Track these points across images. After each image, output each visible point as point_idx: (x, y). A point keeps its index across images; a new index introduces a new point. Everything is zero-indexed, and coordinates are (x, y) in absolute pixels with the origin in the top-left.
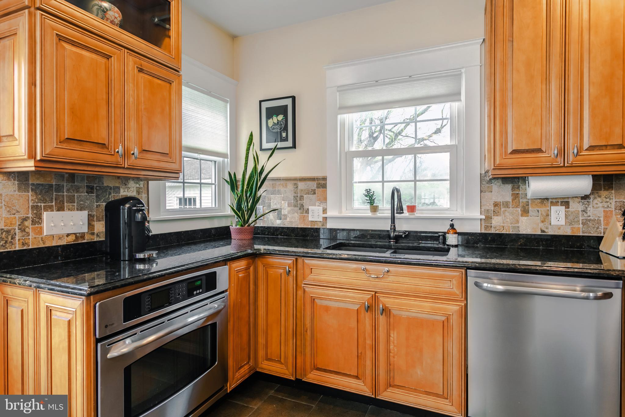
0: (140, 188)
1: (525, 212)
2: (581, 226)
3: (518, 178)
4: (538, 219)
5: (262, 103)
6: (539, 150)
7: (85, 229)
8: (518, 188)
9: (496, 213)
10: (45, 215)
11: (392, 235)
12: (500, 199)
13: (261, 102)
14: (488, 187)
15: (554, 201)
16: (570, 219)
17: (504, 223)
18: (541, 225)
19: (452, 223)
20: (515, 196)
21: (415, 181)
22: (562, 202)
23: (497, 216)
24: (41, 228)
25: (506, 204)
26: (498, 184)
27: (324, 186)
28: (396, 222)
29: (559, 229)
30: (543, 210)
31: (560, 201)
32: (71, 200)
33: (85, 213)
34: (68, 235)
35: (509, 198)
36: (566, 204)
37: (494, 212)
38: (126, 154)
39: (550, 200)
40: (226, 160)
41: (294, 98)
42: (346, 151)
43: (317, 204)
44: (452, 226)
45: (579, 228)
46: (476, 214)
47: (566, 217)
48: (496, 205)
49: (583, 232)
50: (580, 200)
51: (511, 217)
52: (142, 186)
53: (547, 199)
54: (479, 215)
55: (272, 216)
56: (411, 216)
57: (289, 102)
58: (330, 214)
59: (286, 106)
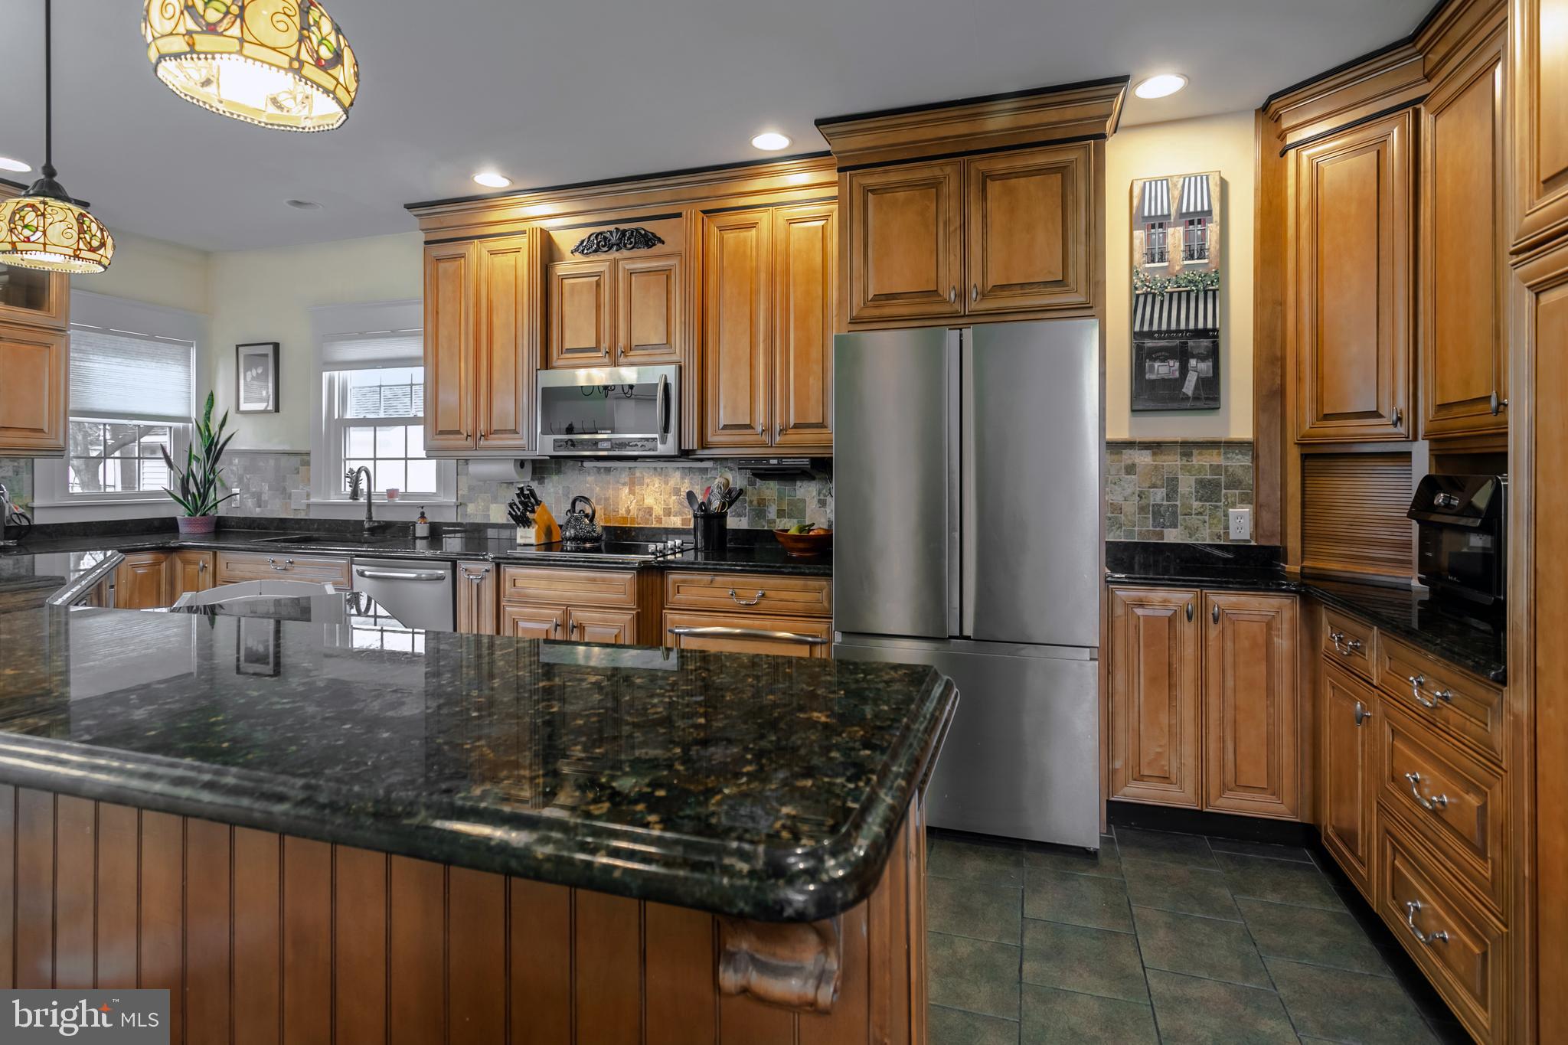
0: (22, 467)
5: (240, 349)
11: (367, 525)
12: (474, 483)
13: (238, 347)
19: (422, 511)
21: (406, 459)
27: (307, 463)
40: (191, 425)
41: (276, 347)
42: (336, 417)
43: (301, 487)
44: (423, 514)
52: (23, 464)
54: (455, 500)
55: (250, 503)
56: (390, 503)
57: (269, 350)
58: (313, 500)
59: (266, 355)
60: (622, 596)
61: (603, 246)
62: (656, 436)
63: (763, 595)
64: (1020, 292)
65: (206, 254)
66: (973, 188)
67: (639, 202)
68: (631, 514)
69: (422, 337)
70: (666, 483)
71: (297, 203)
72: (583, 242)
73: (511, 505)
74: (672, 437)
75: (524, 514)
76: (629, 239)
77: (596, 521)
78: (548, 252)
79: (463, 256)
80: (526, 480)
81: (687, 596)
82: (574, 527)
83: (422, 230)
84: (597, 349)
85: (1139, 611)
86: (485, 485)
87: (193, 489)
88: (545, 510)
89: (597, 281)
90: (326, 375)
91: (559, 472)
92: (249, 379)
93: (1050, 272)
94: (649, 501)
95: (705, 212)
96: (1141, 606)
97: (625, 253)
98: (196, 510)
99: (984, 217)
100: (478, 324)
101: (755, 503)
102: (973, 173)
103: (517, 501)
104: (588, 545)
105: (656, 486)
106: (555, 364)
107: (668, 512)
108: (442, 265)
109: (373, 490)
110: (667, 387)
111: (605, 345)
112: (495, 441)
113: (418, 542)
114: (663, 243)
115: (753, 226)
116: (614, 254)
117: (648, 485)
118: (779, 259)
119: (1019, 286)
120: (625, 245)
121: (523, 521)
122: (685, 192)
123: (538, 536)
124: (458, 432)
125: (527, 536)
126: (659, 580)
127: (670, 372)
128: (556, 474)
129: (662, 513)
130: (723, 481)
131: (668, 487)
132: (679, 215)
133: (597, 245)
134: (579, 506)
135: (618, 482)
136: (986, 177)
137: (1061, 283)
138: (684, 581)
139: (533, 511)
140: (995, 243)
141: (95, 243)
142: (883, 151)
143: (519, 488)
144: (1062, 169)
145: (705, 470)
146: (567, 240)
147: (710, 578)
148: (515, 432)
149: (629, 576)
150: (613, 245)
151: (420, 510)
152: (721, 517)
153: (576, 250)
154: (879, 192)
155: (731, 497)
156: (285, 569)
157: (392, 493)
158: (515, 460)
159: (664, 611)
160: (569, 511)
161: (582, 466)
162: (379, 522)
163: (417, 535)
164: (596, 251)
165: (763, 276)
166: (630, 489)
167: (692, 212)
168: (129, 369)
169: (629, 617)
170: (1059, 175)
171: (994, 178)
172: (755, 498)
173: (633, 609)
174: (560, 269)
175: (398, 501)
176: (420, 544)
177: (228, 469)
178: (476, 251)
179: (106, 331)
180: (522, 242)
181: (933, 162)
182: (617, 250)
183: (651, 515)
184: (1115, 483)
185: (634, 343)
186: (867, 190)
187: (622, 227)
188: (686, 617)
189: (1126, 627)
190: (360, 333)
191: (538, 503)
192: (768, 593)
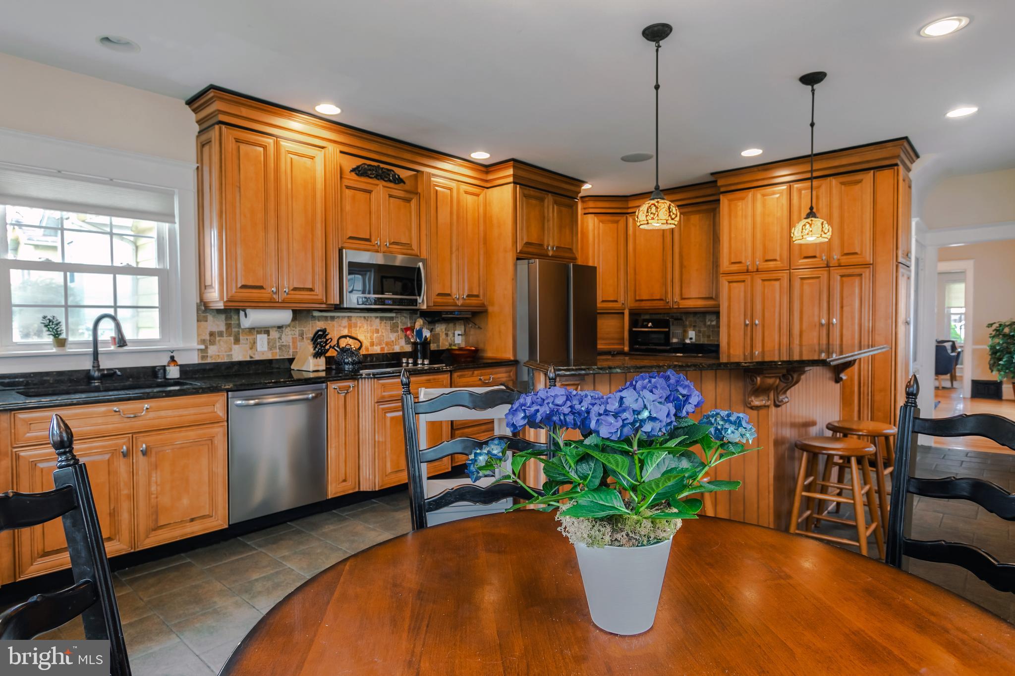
1: (237, 341)
2: (278, 350)
3: (231, 309)
4: (247, 346)
6: (261, 287)
8: (231, 318)
9: (212, 343)
11: (96, 374)
12: (215, 329)
14: (204, 316)
15: (259, 330)
16: (271, 345)
17: (219, 352)
18: (250, 352)
19: (172, 354)
20: (229, 326)
22: (264, 331)
23: (213, 345)
25: (221, 334)
26: (213, 314)
28: (100, 358)
29: (263, 354)
30: (250, 338)
31: (263, 330)
35: (222, 327)
36: (267, 332)
37: (210, 341)
39: (256, 330)
44: (172, 358)
45: (276, 353)
46: (195, 344)
47: (268, 343)
48: (212, 334)
49: (280, 356)
50: (276, 329)
51: (225, 346)
53: (254, 328)
61: (371, 174)
62: (417, 297)
64: (563, 250)
70: (371, 326)
72: (358, 167)
74: (423, 298)
76: (386, 175)
79: (263, 146)
89: (369, 196)
93: (569, 245)
105: (365, 328)
106: (344, 246)
112: (295, 296)
114: (404, 183)
115: (450, 189)
116: (377, 181)
118: (461, 210)
120: (383, 178)
131: (372, 329)
137: (571, 249)
138: (462, 375)
144: (571, 208)
147: (472, 372)
150: (377, 175)
153: (353, 171)
154: (527, 198)
171: (557, 204)
174: (346, 181)
182: (379, 179)
185: (392, 240)
186: (524, 196)
187: (382, 165)
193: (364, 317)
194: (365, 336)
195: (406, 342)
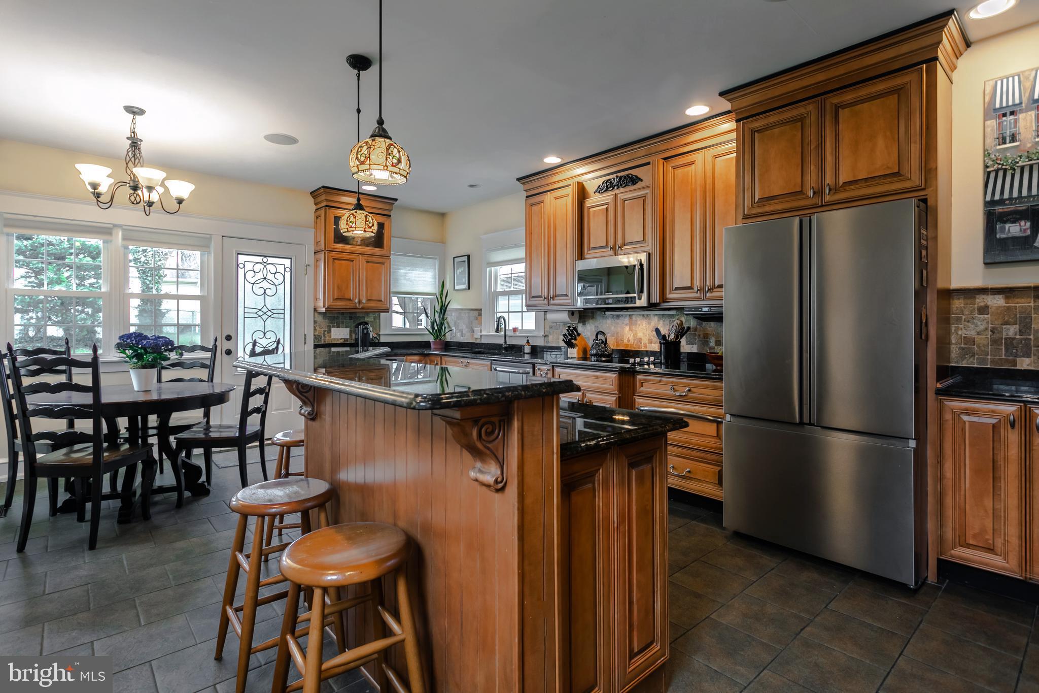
0: (376, 317)
5: (455, 259)
7: (348, 337)
10: (332, 329)
11: (503, 346)
13: (454, 258)
21: (522, 312)
24: (331, 335)
27: (480, 315)
28: (507, 338)
32: (343, 323)
33: (348, 329)
34: (341, 339)
38: (360, 302)
40: (434, 297)
41: (469, 256)
42: (493, 291)
43: (478, 327)
44: (528, 341)
48: (551, 328)
52: (377, 316)
54: (543, 334)
55: (459, 335)
56: (514, 335)
57: (465, 258)
58: (483, 333)
59: (465, 261)
60: (611, 387)
61: (610, 187)
62: (636, 295)
63: (689, 391)
64: (864, 184)
65: (443, 215)
66: (828, 117)
67: (630, 159)
68: (630, 342)
69: (525, 248)
70: (650, 324)
71: (472, 186)
72: (599, 186)
73: (564, 336)
74: (644, 296)
75: (570, 340)
76: (623, 181)
77: (608, 346)
78: (582, 194)
79: (542, 202)
80: (575, 322)
81: (646, 389)
82: (595, 349)
83: (525, 191)
84: (606, 246)
85: (965, 418)
86: (555, 325)
87: (436, 328)
88: (583, 339)
89: (606, 208)
90: (488, 269)
91: (593, 318)
92: (458, 273)
93: (888, 167)
94: (640, 335)
95: (665, 159)
96: (967, 414)
97: (622, 190)
98: (437, 337)
99: (837, 136)
100: (549, 238)
101: (702, 336)
102: (828, 106)
103: (567, 333)
104: (604, 359)
105: (644, 325)
106: (586, 257)
107: (651, 342)
108: (534, 208)
109: (507, 328)
110: (641, 265)
111: (611, 244)
112: (557, 301)
113: (526, 355)
114: (642, 180)
115: (692, 163)
116: (616, 191)
117: (639, 325)
118: (708, 181)
119: (863, 181)
120: (621, 185)
121: (570, 345)
122: (653, 148)
123: (578, 353)
124: (540, 297)
125: (573, 352)
126: (632, 378)
127: (643, 257)
128: (592, 319)
129: (647, 342)
130: (678, 322)
131: (650, 327)
132: (648, 163)
133: (607, 187)
134: (600, 337)
135: (623, 323)
136: (837, 108)
137: (897, 174)
138: (645, 380)
139: (575, 339)
140: (844, 151)
141: (371, 225)
142: (765, 104)
143: (568, 326)
144: (898, 91)
145: (672, 316)
146: (591, 187)
147: (659, 379)
148: (566, 295)
149: (615, 375)
150: (615, 186)
151: (527, 339)
152: (676, 344)
153: (596, 191)
154: (762, 131)
155: (682, 331)
156: (466, 366)
157: (515, 330)
158: (568, 311)
159: (634, 397)
160: (595, 339)
161: (605, 314)
162: (509, 345)
163: (525, 352)
164: (606, 191)
165: (698, 193)
166: (630, 328)
167: (657, 159)
168: (413, 272)
169: (615, 398)
170: (896, 96)
171: (844, 107)
172: (701, 333)
173: (615, 394)
174: (588, 203)
175: (517, 334)
176: (527, 356)
177: (451, 317)
178: (548, 197)
179: (405, 255)
180: (568, 191)
181: (799, 104)
182: (617, 189)
183: (641, 343)
184: (968, 322)
185: (626, 241)
186: (753, 132)
187: (619, 174)
188: (646, 401)
189: (954, 428)
190: (502, 247)
191: (579, 335)
192: (692, 389)
193: (643, 315)
194: (644, 333)
195: (687, 342)
